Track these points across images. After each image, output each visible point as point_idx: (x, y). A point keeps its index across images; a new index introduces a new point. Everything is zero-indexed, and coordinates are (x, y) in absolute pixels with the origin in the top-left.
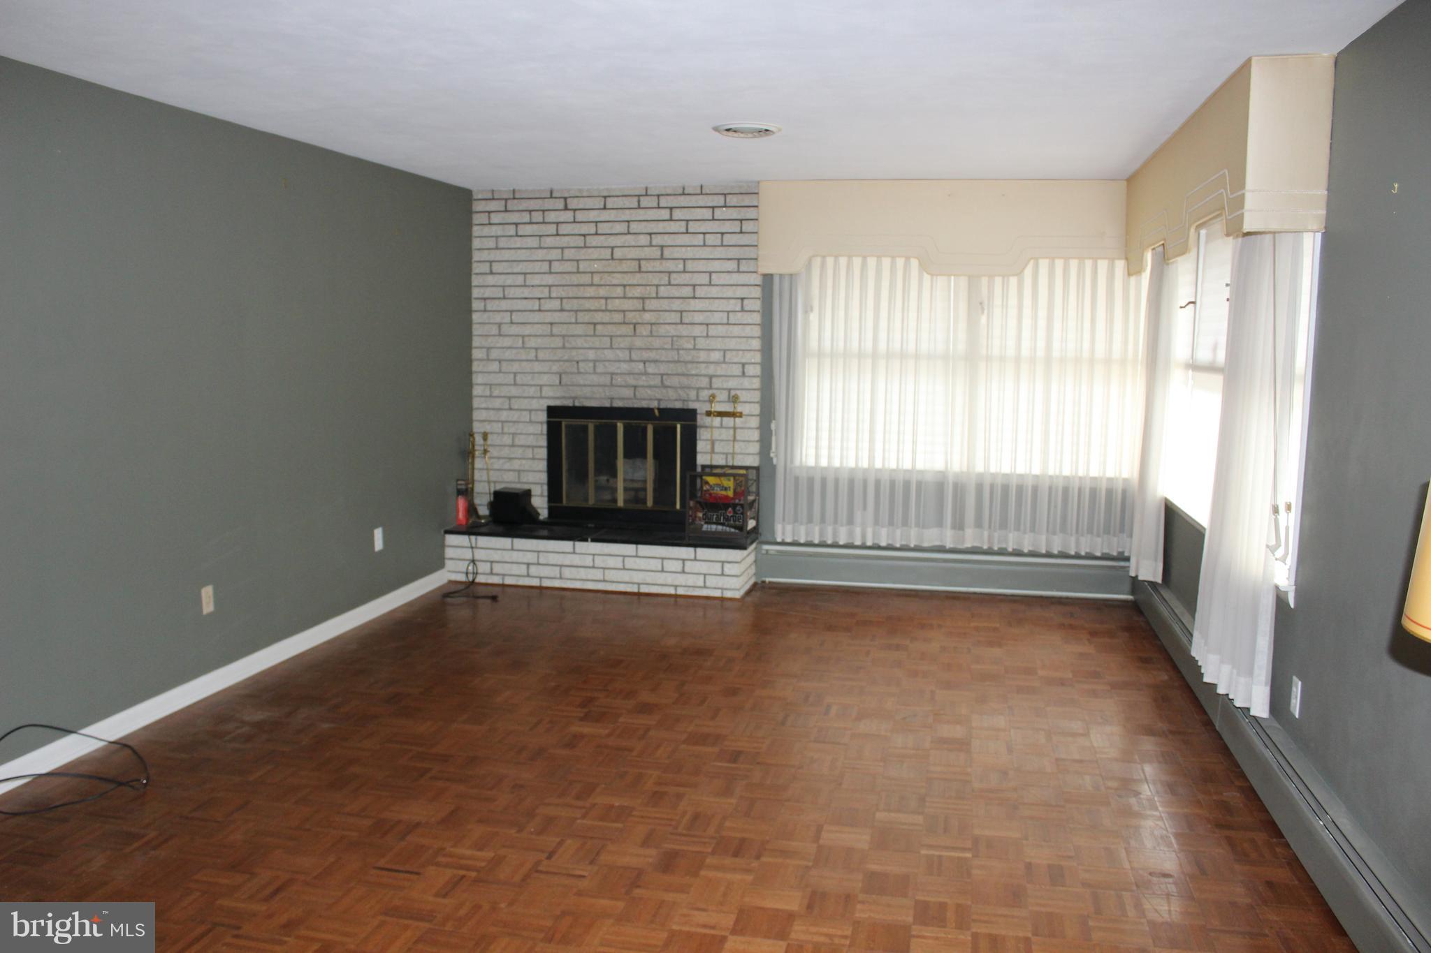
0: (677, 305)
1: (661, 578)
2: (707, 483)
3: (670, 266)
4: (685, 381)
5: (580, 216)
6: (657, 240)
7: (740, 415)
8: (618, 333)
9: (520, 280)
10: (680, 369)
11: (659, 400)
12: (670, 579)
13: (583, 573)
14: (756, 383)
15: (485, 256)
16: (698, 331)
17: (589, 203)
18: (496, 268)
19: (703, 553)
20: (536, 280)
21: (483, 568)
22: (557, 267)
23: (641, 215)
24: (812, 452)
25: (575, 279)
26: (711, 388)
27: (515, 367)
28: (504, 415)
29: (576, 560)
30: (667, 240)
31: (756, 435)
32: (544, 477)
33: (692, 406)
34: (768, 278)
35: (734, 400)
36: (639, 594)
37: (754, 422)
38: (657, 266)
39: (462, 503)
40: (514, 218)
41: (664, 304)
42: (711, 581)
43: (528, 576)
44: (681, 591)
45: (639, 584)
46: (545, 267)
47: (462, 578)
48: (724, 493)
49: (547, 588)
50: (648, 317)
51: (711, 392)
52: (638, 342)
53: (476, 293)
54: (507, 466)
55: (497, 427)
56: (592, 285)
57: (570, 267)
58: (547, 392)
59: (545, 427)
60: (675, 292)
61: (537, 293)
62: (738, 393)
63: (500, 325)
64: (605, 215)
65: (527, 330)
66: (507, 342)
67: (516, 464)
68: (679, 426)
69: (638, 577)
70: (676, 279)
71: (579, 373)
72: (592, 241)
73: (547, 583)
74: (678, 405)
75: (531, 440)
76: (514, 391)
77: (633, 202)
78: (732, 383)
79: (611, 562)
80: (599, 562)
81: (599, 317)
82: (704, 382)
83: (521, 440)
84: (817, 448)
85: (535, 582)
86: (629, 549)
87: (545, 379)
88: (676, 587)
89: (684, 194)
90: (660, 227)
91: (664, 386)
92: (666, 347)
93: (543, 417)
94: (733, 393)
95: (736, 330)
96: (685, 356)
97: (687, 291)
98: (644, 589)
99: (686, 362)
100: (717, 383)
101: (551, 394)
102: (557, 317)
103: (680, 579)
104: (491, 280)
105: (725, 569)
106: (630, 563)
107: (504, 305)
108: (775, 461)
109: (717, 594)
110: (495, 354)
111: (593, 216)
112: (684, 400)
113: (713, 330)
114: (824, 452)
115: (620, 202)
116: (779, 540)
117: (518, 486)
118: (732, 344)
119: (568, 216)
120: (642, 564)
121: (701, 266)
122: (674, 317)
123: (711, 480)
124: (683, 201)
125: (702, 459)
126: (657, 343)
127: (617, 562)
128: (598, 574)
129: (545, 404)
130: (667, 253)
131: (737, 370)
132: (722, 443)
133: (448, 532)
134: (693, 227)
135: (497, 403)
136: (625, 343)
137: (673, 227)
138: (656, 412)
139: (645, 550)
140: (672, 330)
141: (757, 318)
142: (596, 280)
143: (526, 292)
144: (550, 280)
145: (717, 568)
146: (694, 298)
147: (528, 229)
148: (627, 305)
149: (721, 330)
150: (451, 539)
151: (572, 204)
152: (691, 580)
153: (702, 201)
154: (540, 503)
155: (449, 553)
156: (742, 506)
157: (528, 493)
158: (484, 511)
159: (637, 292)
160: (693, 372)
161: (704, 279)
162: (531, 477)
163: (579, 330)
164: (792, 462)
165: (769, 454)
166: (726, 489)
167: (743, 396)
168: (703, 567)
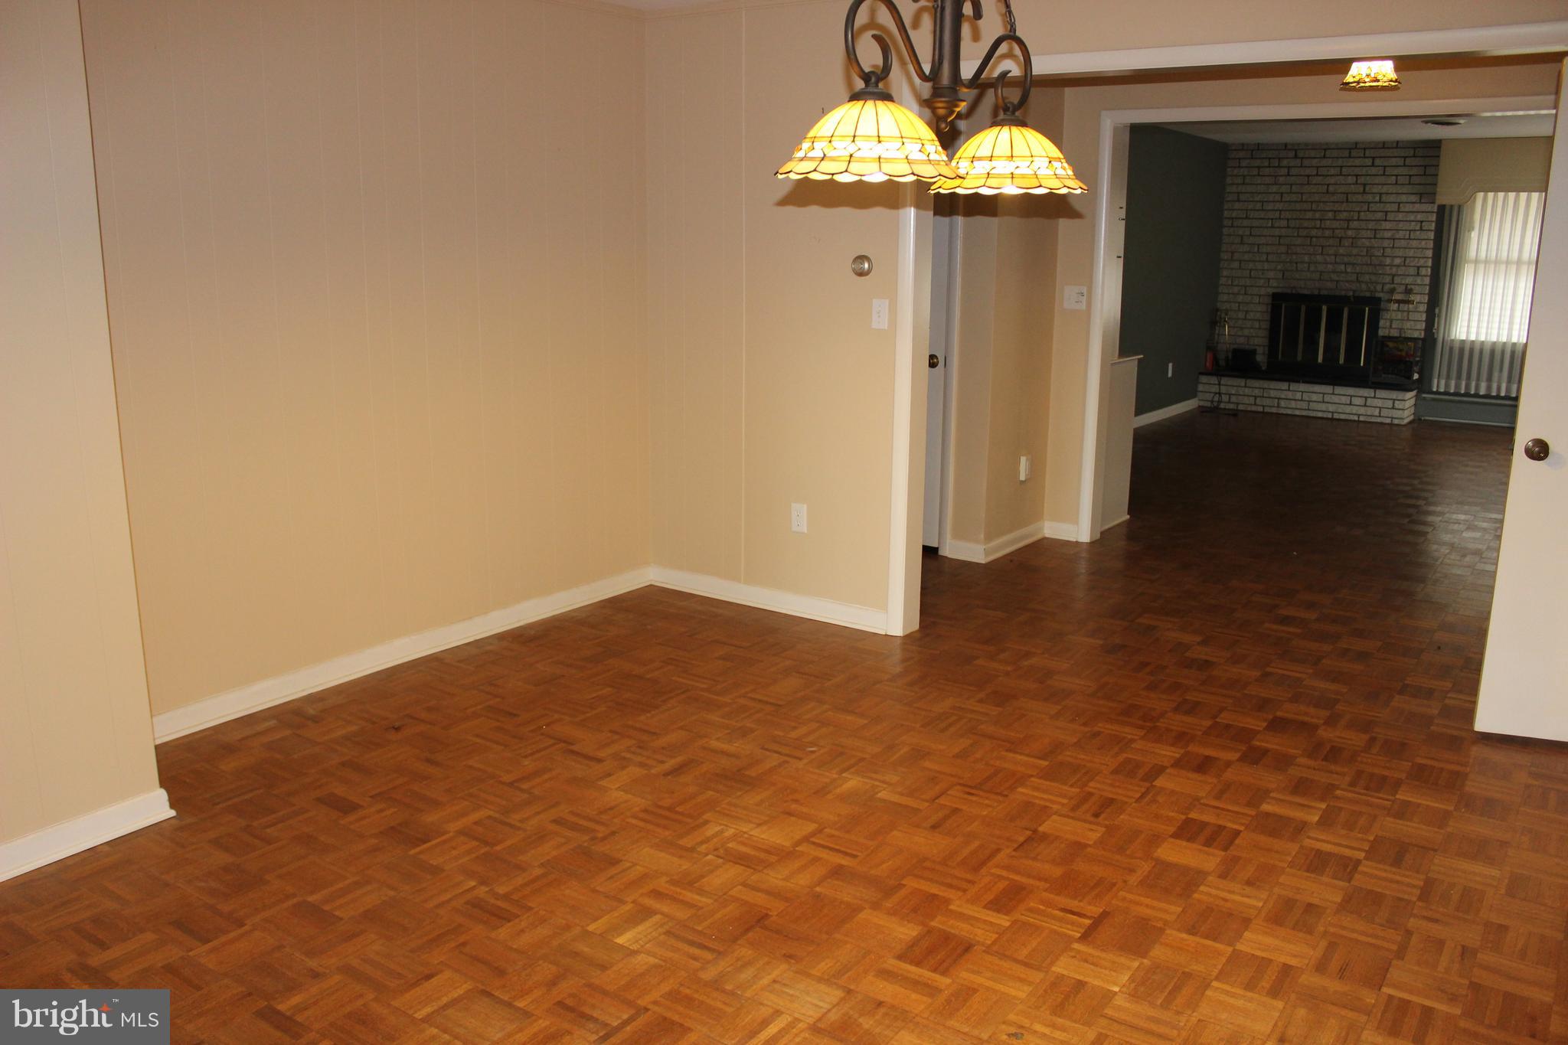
0: (1371, 225)
1: (1348, 409)
2: (1388, 346)
3: (1369, 198)
4: (1374, 278)
5: (1306, 162)
6: (1362, 180)
7: (1412, 302)
8: (1328, 244)
9: (1259, 206)
10: (1370, 269)
11: (1354, 291)
12: (1355, 410)
13: (1293, 404)
14: (1427, 280)
15: (1234, 189)
16: (1386, 243)
17: (1313, 154)
18: (1242, 197)
19: (1381, 393)
20: (1270, 206)
21: (1225, 398)
22: (1286, 198)
23: (1350, 162)
24: (1465, 329)
25: (1298, 206)
26: (1393, 283)
27: (1251, 265)
28: (1240, 298)
29: (1290, 395)
30: (1369, 180)
31: (1424, 317)
32: (1266, 341)
33: (1378, 295)
34: (1442, 209)
35: (1408, 291)
36: (1332, 419)
37: (1423, 308)
38: (1360, 198)
39: (1209, 356)
40: (1257, 163)
41: (1363, 225)
42: (1384, 413)
43: (1255, 404)
44: (1362, 419)
45: (1333, 413)
46: (1278, 198)
47: (1208, 404)
48: (1399, 353)
49: (1282, 414)
50: (1350, 233)
51: (1392, 286)
52: (1341, 251)
53: (1226, 214)
54: (1240, 333)
55: (1235, 306)
56: (1311, 210)
57: (1294, 197)
58: (1274, 283)
59: (1270, 307)
60: (1370, 216)
61: (1270, 215)
62: (1413, 287)
63: (1242, 236)
64: (1324, 162)
65: (1262, 240)
66: (1246, 248)
67: (1246, 332)
68: (1367, 309)
69: (1331, 408)
70: (1373, 207)
71: (1297, 270)
72: (1315, 180)
73: (1267, 410)
74: (1368, 294)
75: (1258, 316)
76: (1248, 282)
77: (1346, 153)
78: (1409, 280)
79: (1314, 397)
80: (1305, 397)
81: (1314, 232)
82: (1388, 279)
83: (1251, 315)
84: (1468, 326)
85: (1260, 409)
86: (1328, 389)
87: (1271, 274)
88: (1359, 415)
89: (1384, 148)
90: (1364, 171)
91: (1358, 280)
92: (1362, 254)
93: (1268, 300)
94: (1409, 287)
95: (1414, 243)
96: (1375, 261)
97: (1379, 215)
98: (1336, 416)
99: (1375, 265)
100: (1397, 280)
101: (1275, 284)
102: (1283, 232)
103: (1362, 410)
104: (1237, 205)
105: (1396, 405)
106: (1327, 398)
107: (1246, 223)
108: (1436, 336)
109: (1388, 421)
110: (1237, 256)
111: (1315, 162)
112: (1372, 291)
113: (1398, 244)
114: (1473, 330)
115: (1335, 153)
116: (1435, 390)
117: (1247, 347)
118: (1411, 253)
119: (1298, 162)
120: (1335, 399)
121: (1392, 198)
122: (1369, 234)
123: (1391, 344)
124: (1383, 152)
125: (1381, 333)
126: (1355, 251)
127: (1319, 397)
128: (1304, 405)
129: (1271, 291)
130: (1368, 189)
131: (1412, 271)
132: (1398, 322)
133: (1201, 374)
134: (1389, 171)
135: (1236, 289)
136: (1332, 251)
137: (1374, 171)
138: (1352, 299)
139: (1339, 390)
140: (1367, 243)
141: (1432, 235)
142: (1314, 206)
143: (1262, 215)
144: (1279, 206)
145: (1389, 404)
146: (1386, 220)
147: (1267, 171)
148: (1336, 224)
149: (1403, 243)
150: (1204, 379)
151: (1301, 154)
152: (1369, 411)
153: (1396, 152)
154: (1261, 358)
155: (1201, 388)
156: (1412, 363)
157: (1254, 352)
158: (1222, 363)
159: (1344, 215)
160: (1380, 272)
161: (1395, 207)
162: (1257, 341)
163: (1299, 241)
164: (1449, 336)
165: (1432, 329)
166: (1401, 351)
167: (1416, 289)
168: (1379, 403)
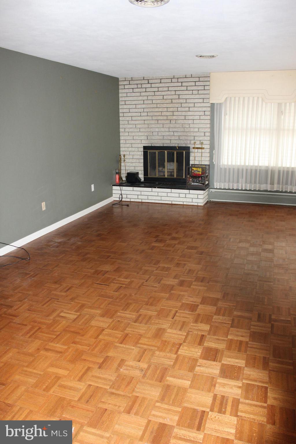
0: (184, 114)
1: (178, 199)
2: (193, 170)
3: (181, 101)
4: (186, 138)
5: (153, 85)
6: (177, 93)
7: (204, 148)
8: (165, 123)
9: (134, 107)
10: (185, 134)
11: (178, 144)
12: (181, 199)
13: (155, 198)
14: (209, 138)
15: (123, 99)
16: (190, 122)
17: (156, 81)
18: (127, 103)
19: (192, 191)
20: (139, 106)
21: (124, 196)
22: (146, 102)
23: (172, 84)
24: (226, 160)
25: (152, 106)
26: (194, 140)
27: (133, 134)
28: (130, 149)
29: (153, 194)
30: (181, 93)
31: (208, 155)
32: (142, 168)
33: (188, 146)
34: (213, 105)
35: (202, 144)
36: (172, 204)
37: (208, 151)
38: (178, 101)
39: (117, 176)
40: (133, 86)
41: (180, 113)
42: (194, 200)
43: (138, 199)
44: (185, 203)
45: (172, 201)
46: (142, 102)
47: (118, 199)
48: (198, 173)
49: (144, 202)
50: (174, 117)
51: (194, 141)
52: (172, 126)
53: (121, 111)
54: (131, 165)
55: (128, 153)
56: (157, 108)
57: (150, 102)
58: (143, 142)
59: (143, 152)
60: (182, 109)
61: (140, 110)
62: (203, 141)
63: (128, 121)
64: (161, 85)
65: (137, 122)
66: (131, 126)
67: (134, 164)
68: (184, 152)
69: (172, 199)
70: (183, 105)
71: (153, 135)
72: (157, 93)
73: (143, 201)
74: (184, 145)
75: (138, 157)
76: (133, 142)
77: (170, 81)
78: (201, 138)
79: (163, 194)
80: (160, 194)
81: (159, 118)
82: (192, 138)
83: (135, 157)
84: (228, 158)
85: (140, 201)
86: (169, 190)
87: (143, 138)
88: (183, 202)
89: (186, 77)
90: (178, 88)
91: (179, 139)
92: (180, 127)
93: (142, 149)
94: (201, 141)
95: (203, 121)
96: (186, 130)
97: (187, 109)
98: (173, 203)
99: (187, 132)
100: (196, 138)
101: (145, 142)
102: (146, 118)
103: (185, 200)
104: (125, 107)
105: (199, 197)
106: (169, 195)
107: (130, 114)
108: (214, 163)
109: (196, 204)
110: (127, 130)
111: (157, 85)
112: (186, 144)
113: (195, 122)
114: (230, 160)
115: (166, 81)
116: (215, 188)
117: (135, 171)
118: (201, 126)
119: (149, 85)
120: (173, 195)
121: (192, 101)
122: (183, 118)
123: (194, 169)
124: (186, 80)
125: (191, 162)
126: (178, 126)
127: (165, 194)
128: (159, 198)
129: (142, 145)
130: (181, 97)
131: (203, 134)
132: (198, 157)
133: (113, 185)
134: (189, 88)
135: (128, 145)
136: (168, 126)
137: (182, 88)
138: (177, 148)
139: (173, 190)
140: (182, 122)
141: (209, 117)
142: (158, 106)
143: (136, 110)
144: (144, 106)
145: (196, 196)
146: (189, 111)
147: (137, 90)
148: (168, 114)
149: (198, 121)
150: (114, 187)
151: (150, 81)
152: (188, 200)
153: (192, 79)
154: (141, 176)
155: (114, 192)
156: (204, 177)
157: (138, 173)
158: (124, 179)
159: (171, 109)
160: (189, 135)
161: (192, 105)
162: (139, 168)
163: (153, 122)
164: (220, 163)
165: (213, 161)
166: (199, 172)
167: (205, 142)
168: (192, 196)
